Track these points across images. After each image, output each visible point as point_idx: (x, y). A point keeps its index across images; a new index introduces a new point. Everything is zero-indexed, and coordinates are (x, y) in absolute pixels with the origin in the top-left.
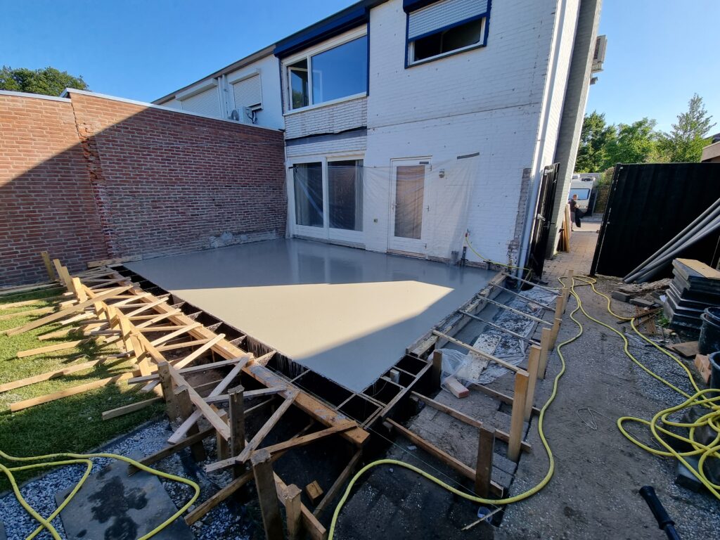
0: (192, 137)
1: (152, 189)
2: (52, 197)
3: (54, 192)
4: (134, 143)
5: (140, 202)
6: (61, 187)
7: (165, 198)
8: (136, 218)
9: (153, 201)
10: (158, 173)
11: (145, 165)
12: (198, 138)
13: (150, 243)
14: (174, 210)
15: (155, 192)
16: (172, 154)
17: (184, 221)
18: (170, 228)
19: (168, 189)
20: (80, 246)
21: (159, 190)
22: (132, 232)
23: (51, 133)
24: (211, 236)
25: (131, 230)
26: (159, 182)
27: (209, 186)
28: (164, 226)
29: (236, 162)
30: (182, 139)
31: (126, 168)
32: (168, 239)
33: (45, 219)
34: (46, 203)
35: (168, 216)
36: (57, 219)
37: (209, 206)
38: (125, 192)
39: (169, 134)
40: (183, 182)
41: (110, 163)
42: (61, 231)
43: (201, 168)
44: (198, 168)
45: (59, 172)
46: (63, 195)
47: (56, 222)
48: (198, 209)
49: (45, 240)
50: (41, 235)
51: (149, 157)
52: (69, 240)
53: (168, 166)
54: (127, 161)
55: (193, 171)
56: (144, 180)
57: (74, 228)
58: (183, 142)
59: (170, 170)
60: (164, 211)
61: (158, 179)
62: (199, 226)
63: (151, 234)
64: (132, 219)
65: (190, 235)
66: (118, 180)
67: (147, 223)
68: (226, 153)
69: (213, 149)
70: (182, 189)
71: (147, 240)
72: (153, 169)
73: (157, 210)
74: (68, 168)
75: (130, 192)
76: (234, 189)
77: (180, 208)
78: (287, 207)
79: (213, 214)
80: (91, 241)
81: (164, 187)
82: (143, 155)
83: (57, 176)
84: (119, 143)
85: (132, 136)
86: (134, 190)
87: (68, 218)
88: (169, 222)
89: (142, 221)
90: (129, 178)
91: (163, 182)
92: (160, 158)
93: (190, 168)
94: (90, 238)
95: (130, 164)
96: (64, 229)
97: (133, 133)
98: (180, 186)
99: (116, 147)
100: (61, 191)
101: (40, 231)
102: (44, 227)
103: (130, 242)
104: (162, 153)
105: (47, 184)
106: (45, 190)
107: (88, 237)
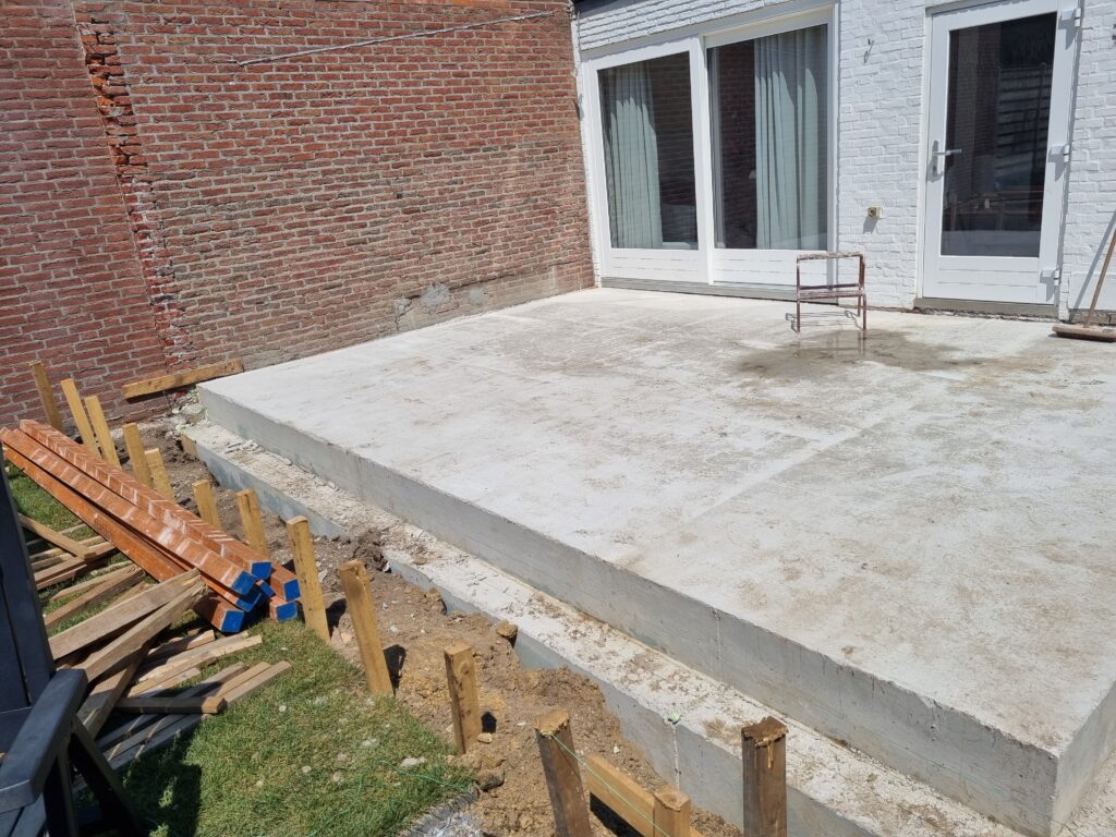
0: (340, 24)
1: (253, 179)
2: (37, 222)
3: (41, 208)
4: (207, 61)
5: (230, 218)
6: (55, 196)
7: (285, 202)
8: (222, 262)
9: (257, 214)
10: (263, 134)
11: (235, 116)
12: (353, 24)
13: (257, 326)
14: (307, 233)
15: (262, 187)
16: (294, 77)
17: (332, 262)
18: (300, 284)
19: (291, 175)
20: (104, 343)
21: (268, 181)
22: (213, 300)
23: (25, 55)
24: (399, 296)
25: (212, 296)
26: (268, 160)
27: (386, 159)
28: (287, 277)
29: (449, 83)
30: (315, 33)
31: (191, 128)
32: (297, 312)
33: (27, 279)
34: (25, 240)
35: (293, 252)
36: (53, 279)
37: (390, 214)
38: (192, 195)
39: (285, 23)
40: (325, 155)
41: (157, 120)
42: (62, 309)
43: (364, 111)
44: (357, 112)
45: (47, 156)
46: (60, 216)
47: (52, 285)
48: (364, 226)
49: (31, 334)
50: (21, 321)
51: (241, 93)
52: (80, 329)
53: (288, 114)
54: (193, 109)
55: (346, 120)
56: (235, 159)
57: (90, 298)
58: (320, 42)
59: (291, 123)
60: (285, 237)
61: (264, 151)
62: (367, 272)
63: (259, 302)
64: (213, 265)
65: (348, 299)
66: (176, 162)
67: (249, 274)
68: (424, 59)
69: (391, 51)
70: (325, 173)
71: (249, 319)
72: (252, 125)
73: (269, 235)
74: (67, 145)
75: (206, 193)
76: (448, 160)
77: (319, 227)
78: (584, 201)
79: (402, 234)
80: (127, 329)
81: (281, 172)
82: (228, 89)
83: (43, 167)
84: (171, 64)
85: (201, 41)
86: (214, 187)
87: (76, 272)
88: (296, 267)
89: (236, 270)
90: (201, 155)
91: (277, 160)
92: (267, 93)
93: (337, 112)
94: (125, 320)
95: (202, 118)
96: (66, 303)
97: (203, 31)
98: (319, 165)
99: (166, 75)
100: (55, 206)
101: (18, 311)
102: (27, 299)
103: (212, 327)
104: (270, 78)
105: (25, 189)
106: (22, 206)
107: (120, 318)
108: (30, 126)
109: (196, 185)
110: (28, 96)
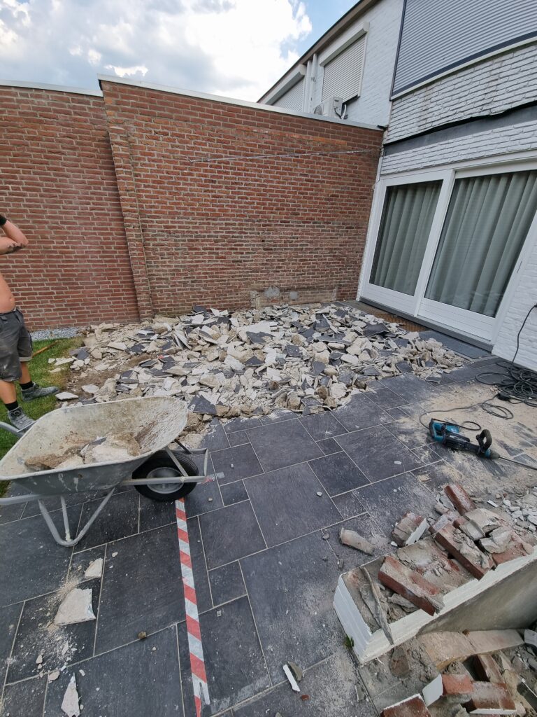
0: (248, 145)
1: (189, 223)
2: (84, 231)
3: (86, 224)
4: (174, 157)
5: (175, 241)
6: (93, 219)
7: (204, 236)
8: (169, 262)
9: (189, 240)
10: (198, 200)
11: (185, 189)
12: (255, 145)
13: (182, 294)
14: (213, 253)
15: (193, 228)
16: (219, 172)
17: (223, 269)
18: (206, 277)
19: (209, 224)
20: (111, 291)
21: (197, 225)
22: (163, 279)
23: (82, 144)
24: (253, 290)
25: (162, 277)
26: (198, 214)
27: (260, 221)
28: (200, 273)
29: (302, 184)
30: (234, 148)
31: (162, 193)
32: (202, 290)
33: (78, 257)
34: (78, 238)
35: (205, 261)
36: (90, 259)
37: (256, 249)
38: (159, 227)
39: (219, 141)
40: (228, 215)
41: (145, 186)
42: (93, 273)
43: (253, 194)
44: (248, 194)
45: (91, 199)
46: (95, 229)
47: (89, 261)
48: (242, 253)
49: (79, 282)
50: (74, 275)
51: (189, 177)
52: (101, 283)
53: (212, 191)
54: (164, 183)
55: (242, 198)
56: (182, 211)
57: (106, 270)
58: (235, 154)
59: (213, 197)
60: (202, 254)
61: (197, 209)
62: (240, 276)
63: (184, 283)
64: (165, 262)
65: (228, 288)
66: (153, 210)
67: (181, 269)
68: (291, 170)
69: (273, 163)
70: (226, 224)
71: (179, 290)
72: (193, 195)
73: (194, 252)
74: (100, 194)
75: (166, 227)
76: (293, 226)
77: (220, 251)
78: (362, 256)
79: (260, 260)
80: (122, 286)
81: (205, 221)
82: (183, 174)
83: (88, 204)
84: (156, 157)
85: (172, 146)
86: (170, 224)
87: (101, 257)
88: (205, 269)
89: (176, 266)
90: (166, 208)
91: (203, 215)
92: (203, 179)
93: (238, 193)
94: (121, 282)
95: (168, 188)
96: (96, 270)
97: (174, 141)
98: (224, 220)
99: (152, 163)
100: (93, 224)
101: (74, 271)
102: (77, 266)
103: (162, 291)
104: (206, 171)
105: (79, 214)
106: (77, 221)
107: (119, 281)
108: (83, 182)
109: (161, 222)
110: (83, 166)
